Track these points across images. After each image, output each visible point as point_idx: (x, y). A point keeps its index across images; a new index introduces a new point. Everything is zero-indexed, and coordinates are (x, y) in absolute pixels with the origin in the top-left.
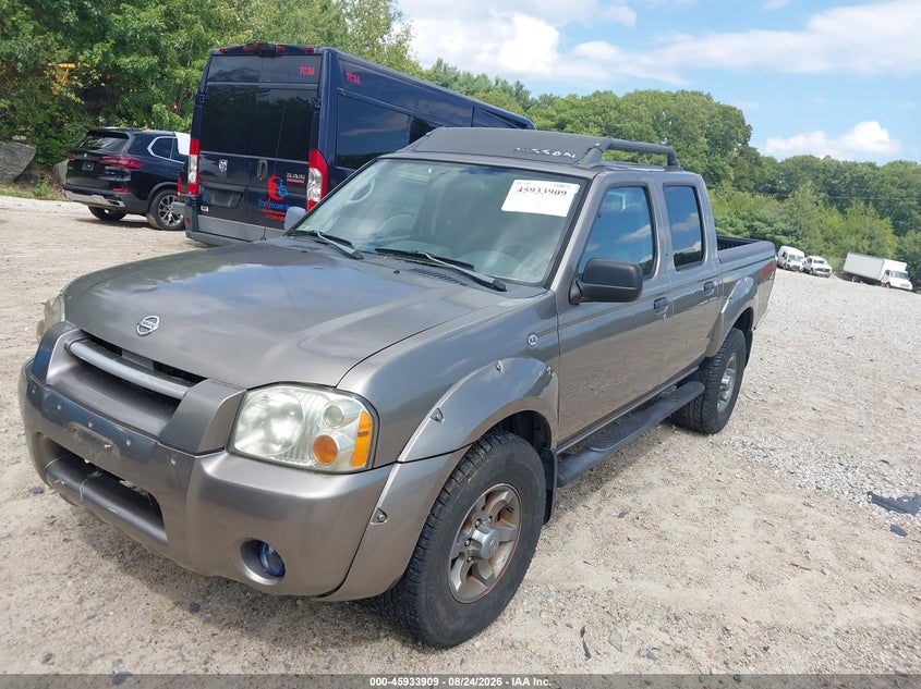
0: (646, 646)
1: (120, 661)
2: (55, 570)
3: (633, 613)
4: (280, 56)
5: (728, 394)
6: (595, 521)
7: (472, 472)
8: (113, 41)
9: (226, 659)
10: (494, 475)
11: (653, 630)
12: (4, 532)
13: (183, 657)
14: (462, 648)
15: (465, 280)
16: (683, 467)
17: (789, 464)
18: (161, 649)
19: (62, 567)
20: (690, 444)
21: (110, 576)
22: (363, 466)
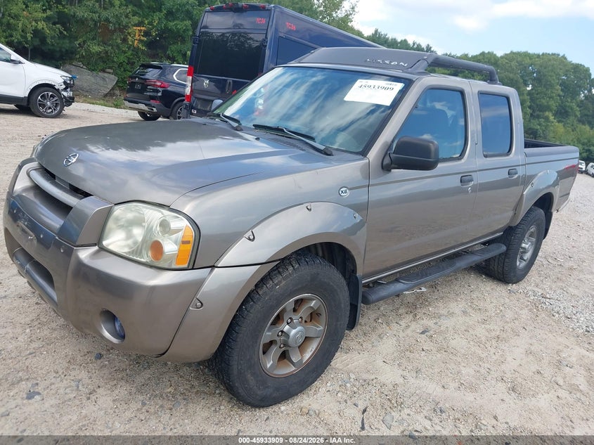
0: (410, 428)
1: (37, 384)
2: (23, 321)
3: (408, 402)
4: (246, 11)
5: (527, 256)
6: (401, 334)
7: (280, 282)
8: (165, 12)
9: (105, 393)
10: (300, 286)
11: (420, 418)
12: (3, 294)
13: (78, 387)
14: (270, 410)
15: (304, 147)
16: (481, 305)
17: (568, 312)
18: (66, 380)
19: (28, 320)
20: (492, 289)
21: (55, 330)
22: (186, 266)
